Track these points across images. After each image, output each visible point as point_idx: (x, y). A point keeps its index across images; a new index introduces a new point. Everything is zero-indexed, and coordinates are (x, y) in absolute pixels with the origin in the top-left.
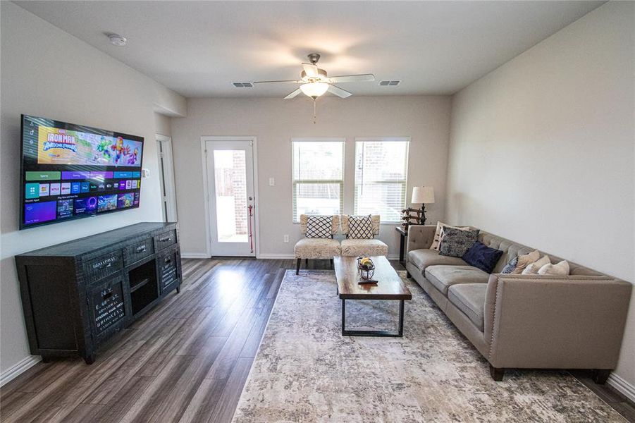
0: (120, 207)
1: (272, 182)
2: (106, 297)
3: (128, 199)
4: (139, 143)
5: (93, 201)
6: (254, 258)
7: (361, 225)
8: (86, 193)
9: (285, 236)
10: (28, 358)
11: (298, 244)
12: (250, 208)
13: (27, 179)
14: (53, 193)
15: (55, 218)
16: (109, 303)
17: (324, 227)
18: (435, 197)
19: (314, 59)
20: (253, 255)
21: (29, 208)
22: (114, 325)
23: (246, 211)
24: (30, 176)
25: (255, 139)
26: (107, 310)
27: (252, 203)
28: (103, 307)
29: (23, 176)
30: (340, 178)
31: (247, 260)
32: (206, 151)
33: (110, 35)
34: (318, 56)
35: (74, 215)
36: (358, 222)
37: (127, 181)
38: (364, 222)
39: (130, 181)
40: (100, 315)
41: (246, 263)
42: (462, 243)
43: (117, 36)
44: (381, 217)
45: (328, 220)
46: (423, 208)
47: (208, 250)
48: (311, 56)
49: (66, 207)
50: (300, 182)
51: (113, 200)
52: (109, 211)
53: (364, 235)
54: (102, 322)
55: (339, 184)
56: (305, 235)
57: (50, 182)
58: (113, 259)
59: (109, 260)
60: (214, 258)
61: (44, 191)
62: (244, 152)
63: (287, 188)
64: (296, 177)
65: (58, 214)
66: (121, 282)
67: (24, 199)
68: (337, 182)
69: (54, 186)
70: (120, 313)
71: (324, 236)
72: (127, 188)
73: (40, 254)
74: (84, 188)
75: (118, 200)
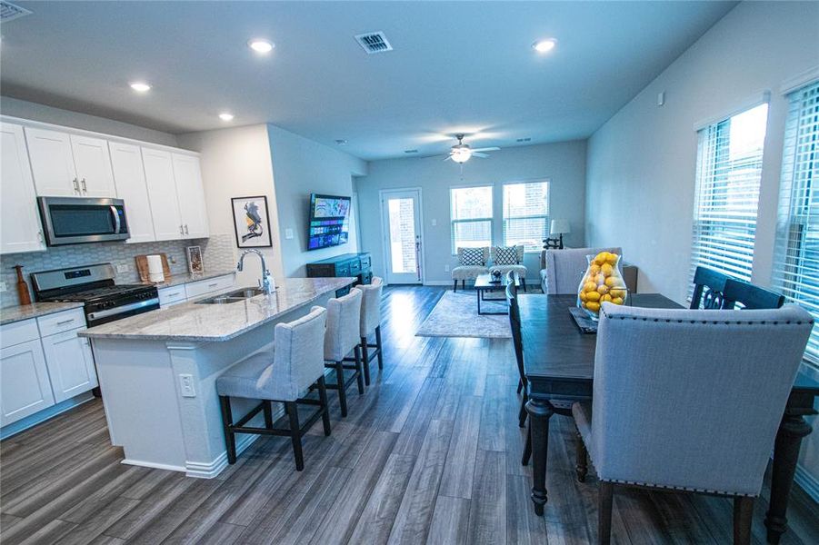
1: (434, 222)
4: (348, 201)
6: (421, 285)
7: (507, 254)
8: (328, 233)
11: (456, 269)
12: (418, 244)
13: (310, 225)
17: (477, 256)
18: (571, 227)
19: (460, 138)
20: (420, 282)
21: (311, 240)
23: (414, 246)
24: (313, 224)
25: (421, 189)
27: (419, 240)
29: (308, 224)
30: (491, 216)
31: (415, 286)
32: (383, 201)
36: (505, 252)
38: (509, 251)
41: (415, 288)
44: (524, 248)
45: (480, 251)
46: (561, 238)
50: (457, 221)
53: (509, 262)
55: (490, 222)
56: (461, 263)
57: (317, 227)
61: (317, 231)
62: (411, 200)
63: (447, 226)
64: (453, 218)
67: (309, 235)
68: (489, 220)
71: (476, 263)
73: (326, 262)
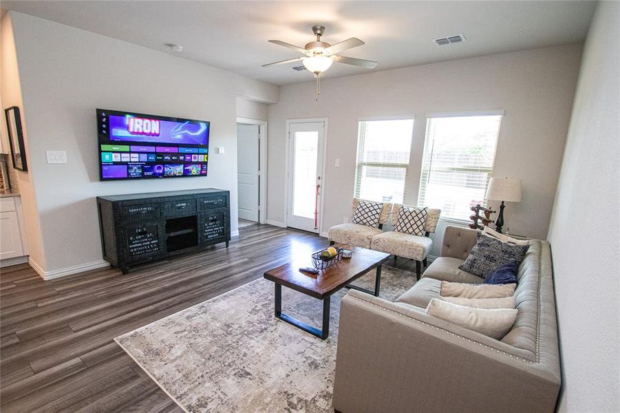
0: (186, 174)
1: (337, 163)
2: (140, 234)
3: (194, 170)
5: (159, 168)
6: (318, 235)
7: (410, 218)
8: (153, 162)
9: (345, 218)
10: (103, 261)
12: (318, 186)
13: (102, 149)
14: (123, 160)
15: (126, 176)
16: (142, 238)
17: (370, 214)
19: (319, 32)
20: (317, 231)
21: (105, 168)
22: (147, 254)
23: (315, 188)
24: (104, 147)
26: (142, 243)
27: (320, 182)
28: (136, 240)
29: (100, 147)
30: (408, 162)
31: (313, 235)
32: (289, 133)
33: (170, 45)
34: (322, 28)
35: (143, 177)
36: (407, 214)
37: (193, 156)
38: (414, 214)
39: (197, 156)
40: (134, 244)
42: (492, 259)
43: (174, 46)
44: (442, 212)
45: (376, 207)
46: (502, 207)
47: (285, 220)
48: (315, 29)
49: (136, 171)
50: (367, 164)
51: (179, 169)
52: (175, 176)
53: (411, 230)
54: (135, 250)
57: (121, 152)
58: (149, 209)
59: (145, 209)
60: (289, 228)
61: (116, 158)
62: (316, 133)
65: (129, 174)
66: (157, 226)
67: (101, 162)
68: (403, 166)
69: (123, 155)
70: (154, 248)
71: (368, 224)
72: (193, 160)
74: (150, 158)
75: (184, 170)
